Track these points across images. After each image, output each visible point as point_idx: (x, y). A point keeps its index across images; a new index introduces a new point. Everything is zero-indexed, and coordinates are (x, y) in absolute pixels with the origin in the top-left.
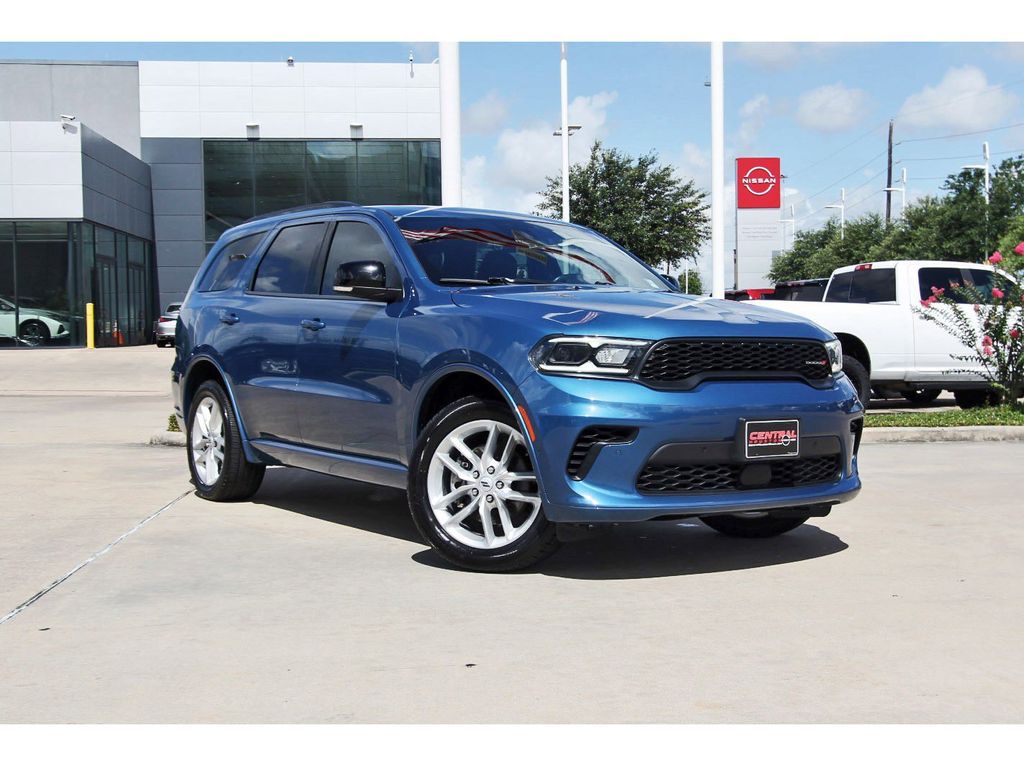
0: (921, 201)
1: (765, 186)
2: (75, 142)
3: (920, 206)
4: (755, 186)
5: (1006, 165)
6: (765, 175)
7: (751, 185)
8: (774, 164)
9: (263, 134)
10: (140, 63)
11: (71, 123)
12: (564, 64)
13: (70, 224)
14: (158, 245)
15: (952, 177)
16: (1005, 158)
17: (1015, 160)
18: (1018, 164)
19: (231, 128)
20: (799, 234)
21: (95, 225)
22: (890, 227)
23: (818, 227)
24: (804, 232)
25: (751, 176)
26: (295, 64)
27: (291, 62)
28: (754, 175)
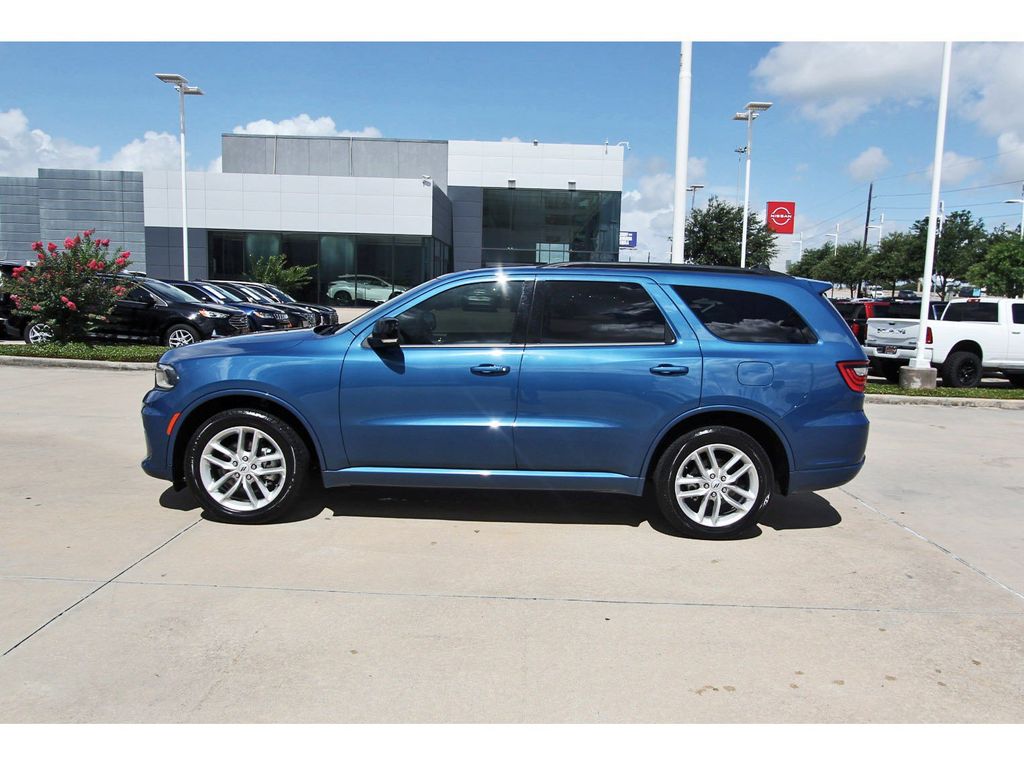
0: (891, 235)
1: (785, 219)
2: (429, 191)
3: (891, 238)
4: (778, 220)
5: (955, 215)
6: (784, 213)
7: (776, 218)
8: (791, 206)
9: (518, 186)
10: (450, 142)
11: (428, 180)
12: (749, 161)
13: (424, 238)
14: (455, 250)
15: (918, 222)
16: (954, 211)
17: (960, 213)
18: (961, 216)
19: (498, 180)
20: (806, 251)
21: (435, 239)
22: (867, 251)
23: (819, 246)
24: (809, 249)
25: (776, 213)
26: (539, 144)
27: (536, 143)
28: (779, 212)
